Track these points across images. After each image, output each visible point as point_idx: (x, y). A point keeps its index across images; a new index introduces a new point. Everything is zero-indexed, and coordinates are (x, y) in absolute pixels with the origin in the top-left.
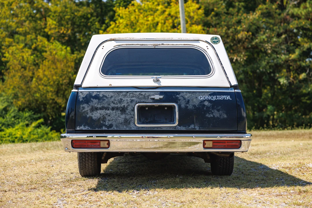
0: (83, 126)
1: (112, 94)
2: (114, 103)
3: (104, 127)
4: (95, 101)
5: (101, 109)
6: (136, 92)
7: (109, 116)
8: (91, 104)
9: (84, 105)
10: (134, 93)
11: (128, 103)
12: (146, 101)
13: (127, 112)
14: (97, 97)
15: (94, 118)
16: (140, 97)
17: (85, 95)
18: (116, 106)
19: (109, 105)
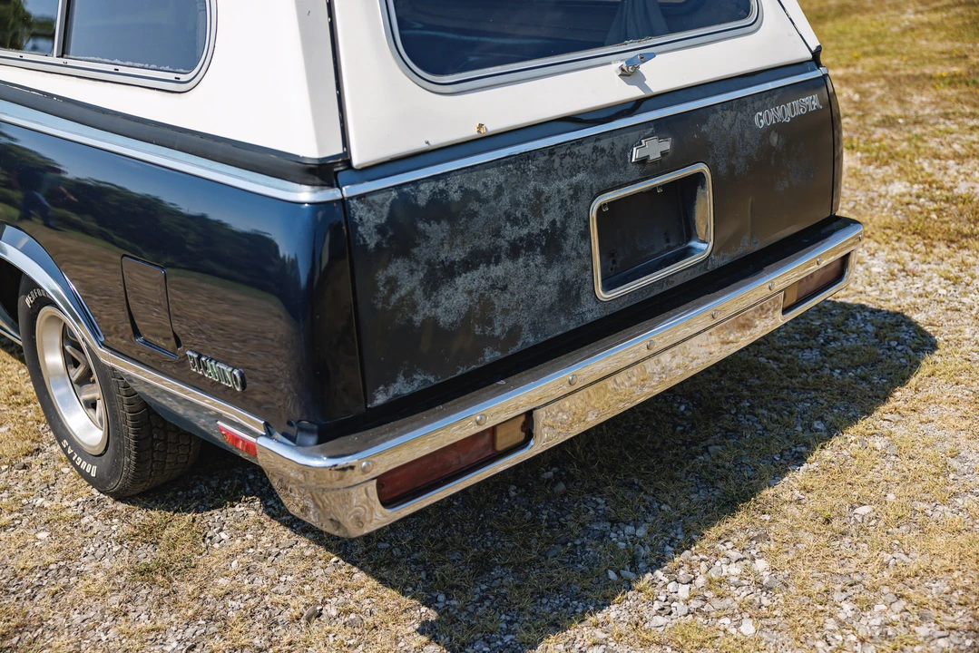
0: (401, 379)
1: (496, 176)
2: (515, 222)
3: (487, 352)
4: (437, 230)
5: (469, 265)
6: (579, 142)
7: (504, 288)
8: (422, 251)
9: (391, 271)
10: (576, 149)
11: (563, 203)
12: (621, 178)
13: (567, 246)
14: (440, 208)
15: (445, 320)
16: (600, 163)
17: (386, 210)
18: (525, 232)
19: (497, 233)
